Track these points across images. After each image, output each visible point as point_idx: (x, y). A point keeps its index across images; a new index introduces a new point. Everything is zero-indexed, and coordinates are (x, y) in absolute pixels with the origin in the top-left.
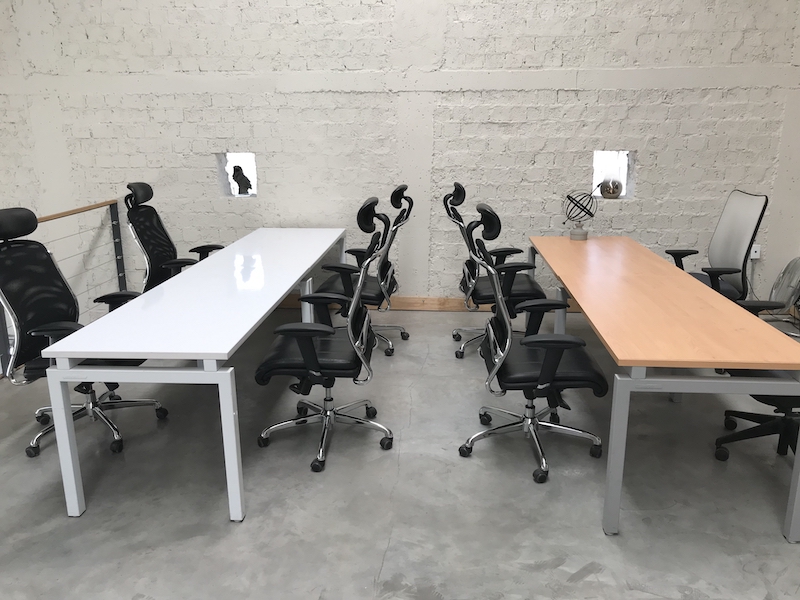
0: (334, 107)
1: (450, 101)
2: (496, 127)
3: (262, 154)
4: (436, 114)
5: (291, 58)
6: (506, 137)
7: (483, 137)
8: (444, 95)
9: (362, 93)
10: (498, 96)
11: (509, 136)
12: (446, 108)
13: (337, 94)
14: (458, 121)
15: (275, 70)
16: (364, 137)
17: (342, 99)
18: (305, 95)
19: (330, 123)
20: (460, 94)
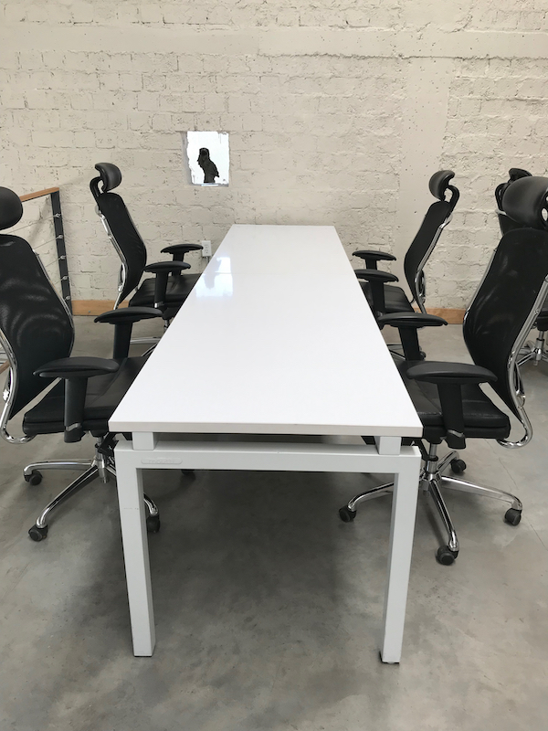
0: (330, 75)
1: (472, 70)
2: (523, 105)
3: (237, 133)
4: (454, 86)
5: (281, 9)
6: (533, 118)
7: (506, 117)
8: (466, 63)
9: (364, 58)
10: (531, 65)
11: (537, 117)
12: (466, 79)
13: (334, 59)
14: (479, 97)
15: (259, 24)
16: (364, 115)
17: (341, 65)
18: (295, 59)
19: (324, 96)
20: (485, 62)
